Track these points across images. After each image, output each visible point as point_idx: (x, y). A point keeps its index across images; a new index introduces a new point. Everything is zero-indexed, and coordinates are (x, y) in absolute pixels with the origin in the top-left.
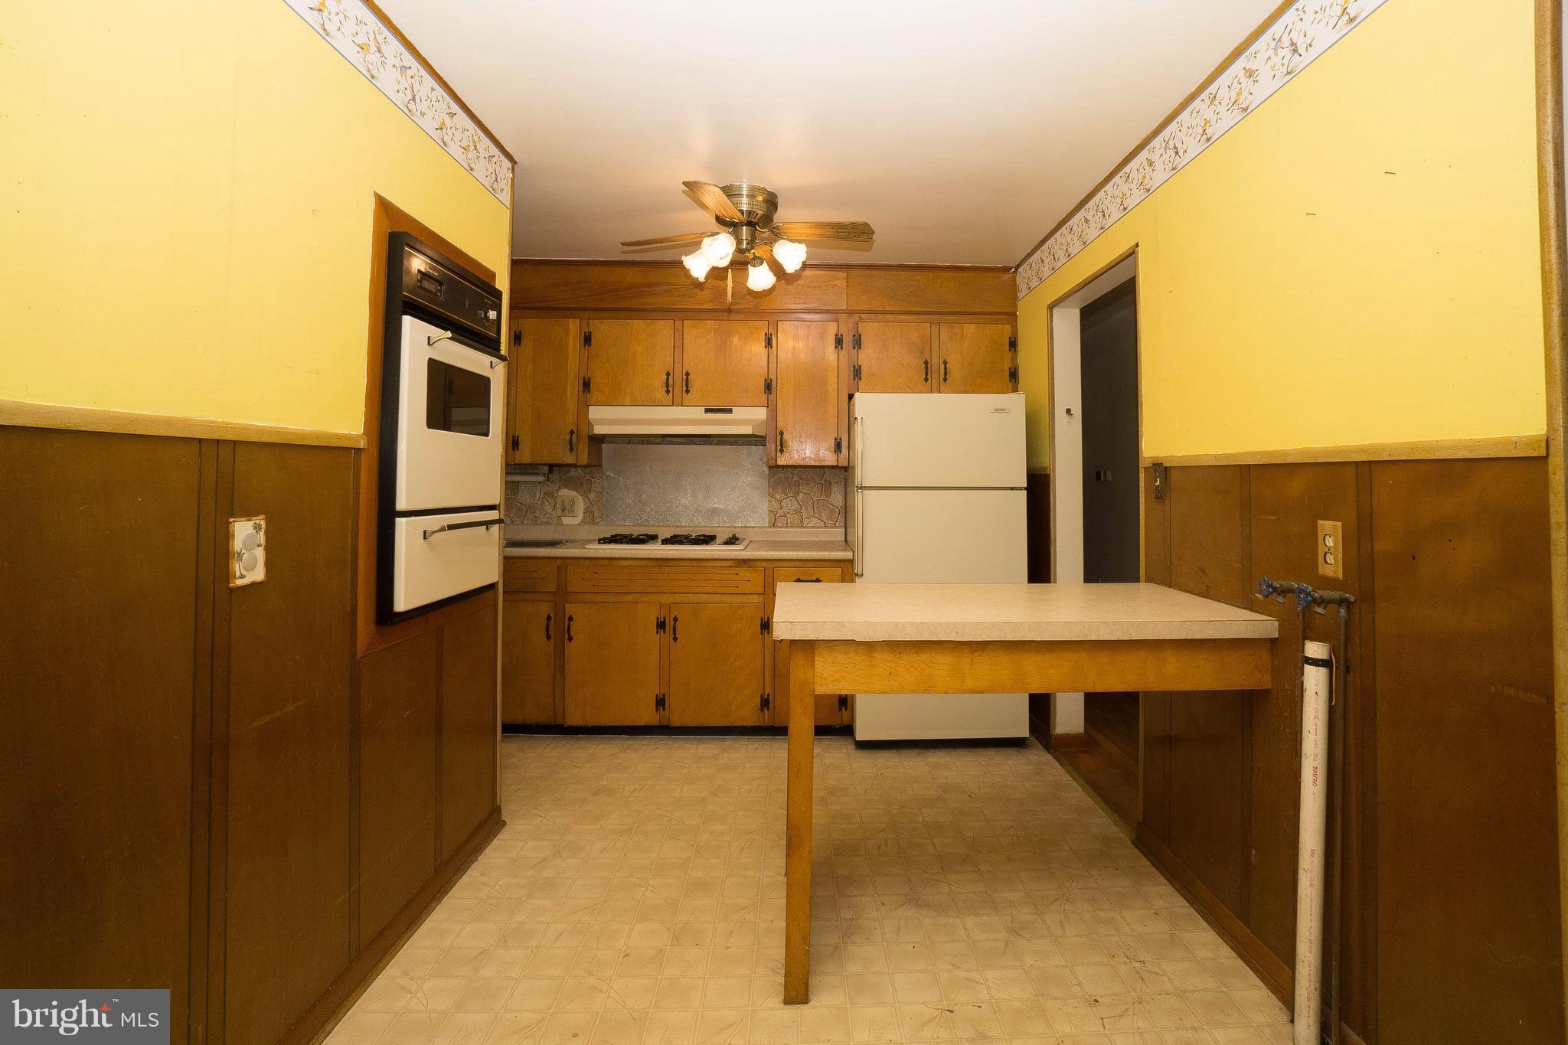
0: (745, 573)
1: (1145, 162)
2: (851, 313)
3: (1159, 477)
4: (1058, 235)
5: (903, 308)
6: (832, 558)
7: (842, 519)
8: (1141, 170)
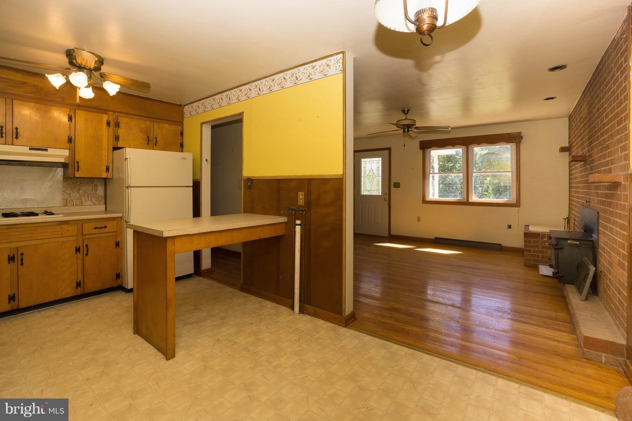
0: (66, 227)
1: (248, 89)
2: (114, 112)
3: (250, 182)
4: (208, 99)
5: (138, 114)
6: (113, 217)
7: (103, 201)
8: (246, 90)
